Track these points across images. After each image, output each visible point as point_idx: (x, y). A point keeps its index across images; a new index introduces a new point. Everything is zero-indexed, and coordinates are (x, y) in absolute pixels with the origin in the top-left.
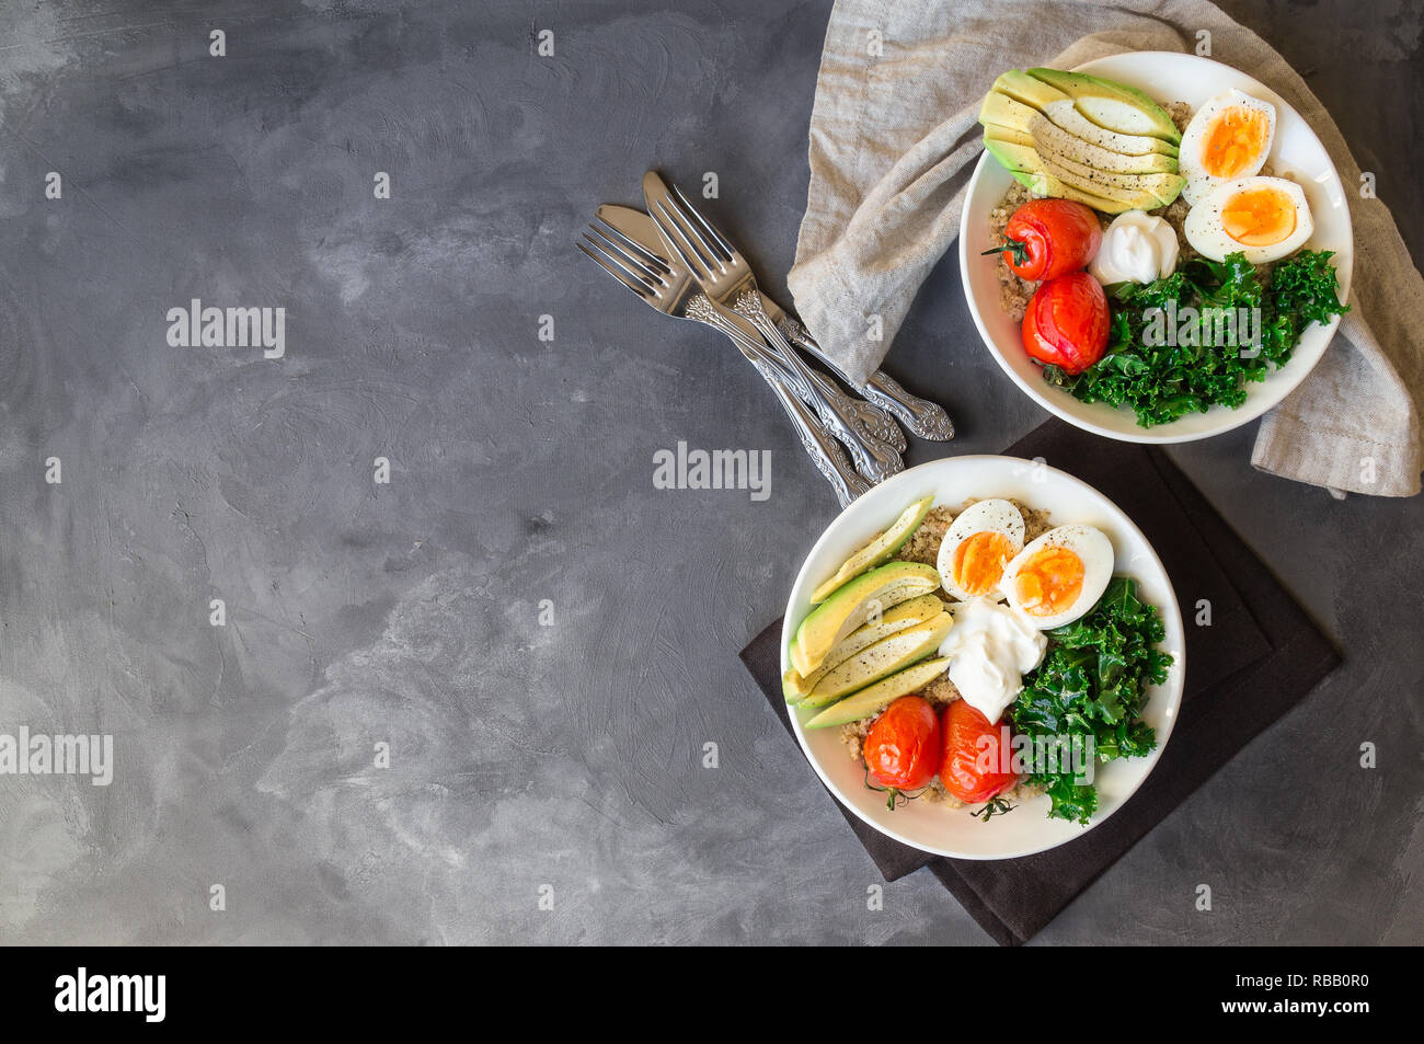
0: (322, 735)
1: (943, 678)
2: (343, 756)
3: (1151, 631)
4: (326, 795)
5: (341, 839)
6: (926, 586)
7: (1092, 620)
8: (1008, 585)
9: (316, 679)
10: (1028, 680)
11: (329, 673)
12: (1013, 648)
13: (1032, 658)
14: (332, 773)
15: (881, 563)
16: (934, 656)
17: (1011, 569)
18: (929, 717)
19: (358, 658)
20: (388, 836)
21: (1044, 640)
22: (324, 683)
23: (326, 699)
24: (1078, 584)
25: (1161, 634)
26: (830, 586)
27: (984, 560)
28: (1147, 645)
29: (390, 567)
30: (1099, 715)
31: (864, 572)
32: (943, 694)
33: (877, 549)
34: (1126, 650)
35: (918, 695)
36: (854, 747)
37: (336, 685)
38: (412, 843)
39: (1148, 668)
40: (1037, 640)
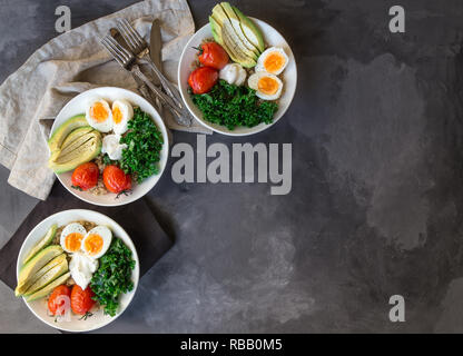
1: (70, 278)
3: (127, 254)
6: (59, 252)
7: (108, 253)
8: (83, 247)
10: (93, 275)
12: (88, 266)
13: (94, 269)
15: (44, 247)
16: (69, 271)
17: (83, 242)
18: (66, 290)
21: (97, 262)
24: (102, 244)
25: (131, 254)
26: (29, 257)
27: (74, 241)
28: (125, 259)
30: (111, 283)
31: (40, 251)
32: (71, 283)
33: (42, 244)
34: (116, 262)
35: (64, 284)
36: (47, 304)
39: (128, 265)
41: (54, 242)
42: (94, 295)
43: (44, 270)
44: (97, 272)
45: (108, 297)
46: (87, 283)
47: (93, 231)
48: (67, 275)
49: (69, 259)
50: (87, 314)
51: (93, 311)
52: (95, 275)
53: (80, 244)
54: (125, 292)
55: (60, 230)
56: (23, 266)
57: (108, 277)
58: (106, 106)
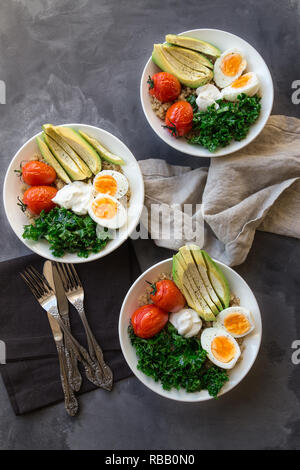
0: (69, 97)
1: (65, 183)
2: (61, 103)
4: (48, 97)
5: (33, 102)
6: (94, 169)
8: (101, 196)
9: (87, 95)
10: (70, 210)
11: (90, 99)
12: (80, 203)
13: (77, 210)
14: (55, 99)
15: (98, 153)
16: (72, 181)
17: (107, 196)
18: (50, 180)
19: (94, 109)
20: (33, 118)
21: (85, 213)
22: (86, 98)
23: (81, 98)
25: (96, 252)
26: (85, 136)
27: (108, 186)
29: (125, 121)
30: (61, 232)
31: (95, 148)
32: (59, 185)
33: (103, 150)
34: (86, 236)
35: (57, 177)
36: (34, 159)
37: (85, 102)
38: (30, 126)
39: (82, 249)
40: (84, 210)
41: (105, 163)
42: (47, 212)
43: (73, 154)
44: (73, 213)
45: (45, 229)
46: (60, 203)
47: (121, 207)
48: (67, 180)
49: (86, 181)
50: (24, 207)
51: (28, 212)
52: (69, 212)
53: (105, 192)
54: (51, 248)
55: (119, 169)
56: (76, 130)
57: (68, 228)
58: (243, 67)
